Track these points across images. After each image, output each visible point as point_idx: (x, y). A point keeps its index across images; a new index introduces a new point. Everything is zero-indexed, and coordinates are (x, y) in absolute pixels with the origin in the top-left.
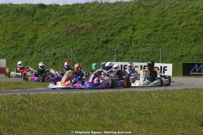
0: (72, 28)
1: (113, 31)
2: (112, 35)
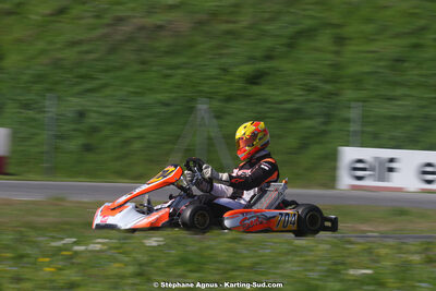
0: (126, 28)
1: (268, 43)
2: (269, 57)
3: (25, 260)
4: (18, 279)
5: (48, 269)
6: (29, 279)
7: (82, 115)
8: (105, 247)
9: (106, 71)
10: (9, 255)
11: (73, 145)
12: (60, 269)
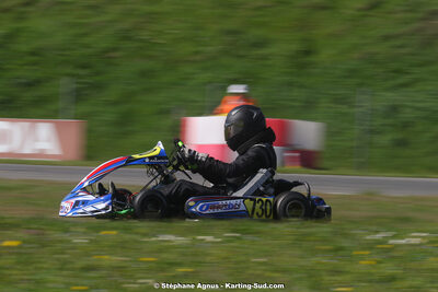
3: (341, 253)
4: (336, 272)
5: (363, 262)
6: (348, 273)
7: (394, 109)
8: (426, 241)
9: (420, 65)
10: (327, 247)
11: (386, 139)
12: (380, 262)
